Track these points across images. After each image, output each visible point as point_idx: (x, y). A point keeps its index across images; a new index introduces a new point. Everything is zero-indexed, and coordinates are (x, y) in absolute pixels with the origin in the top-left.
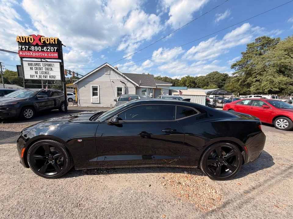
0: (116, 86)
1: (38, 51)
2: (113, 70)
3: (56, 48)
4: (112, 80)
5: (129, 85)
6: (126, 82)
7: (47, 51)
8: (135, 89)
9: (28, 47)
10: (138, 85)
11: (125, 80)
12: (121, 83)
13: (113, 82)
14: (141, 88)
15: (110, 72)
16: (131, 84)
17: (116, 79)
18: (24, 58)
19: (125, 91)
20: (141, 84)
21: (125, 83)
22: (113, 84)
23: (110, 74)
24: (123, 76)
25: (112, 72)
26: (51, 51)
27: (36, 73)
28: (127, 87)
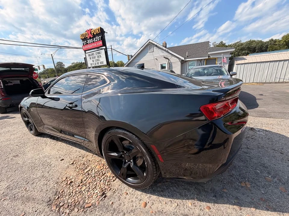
0: (160, 64)
1: (91, 43)
2: (156, 46)
3: (100, 37)
4: (155, 58)
5: (173, 60)
6: (169, 56)
7: (96, 41)
8: (180, 63)
9: (86, 41)
10: (183, 59)
11: (169, 55)
12: (165, 59)
13: (156, 59)
14: (188, 62)
15: (153, 49)
16: (176, 58)
17: (159, 55)
18: (86, 51)
19: (168, 67)
20: (187, 56)
21: (168, 59)
22: (157, 61)
23: (153, 52)
24: (166, 51)
25: (155, 48)
26: (98, 41)
27: (93, 61)
28: (171, 62)
